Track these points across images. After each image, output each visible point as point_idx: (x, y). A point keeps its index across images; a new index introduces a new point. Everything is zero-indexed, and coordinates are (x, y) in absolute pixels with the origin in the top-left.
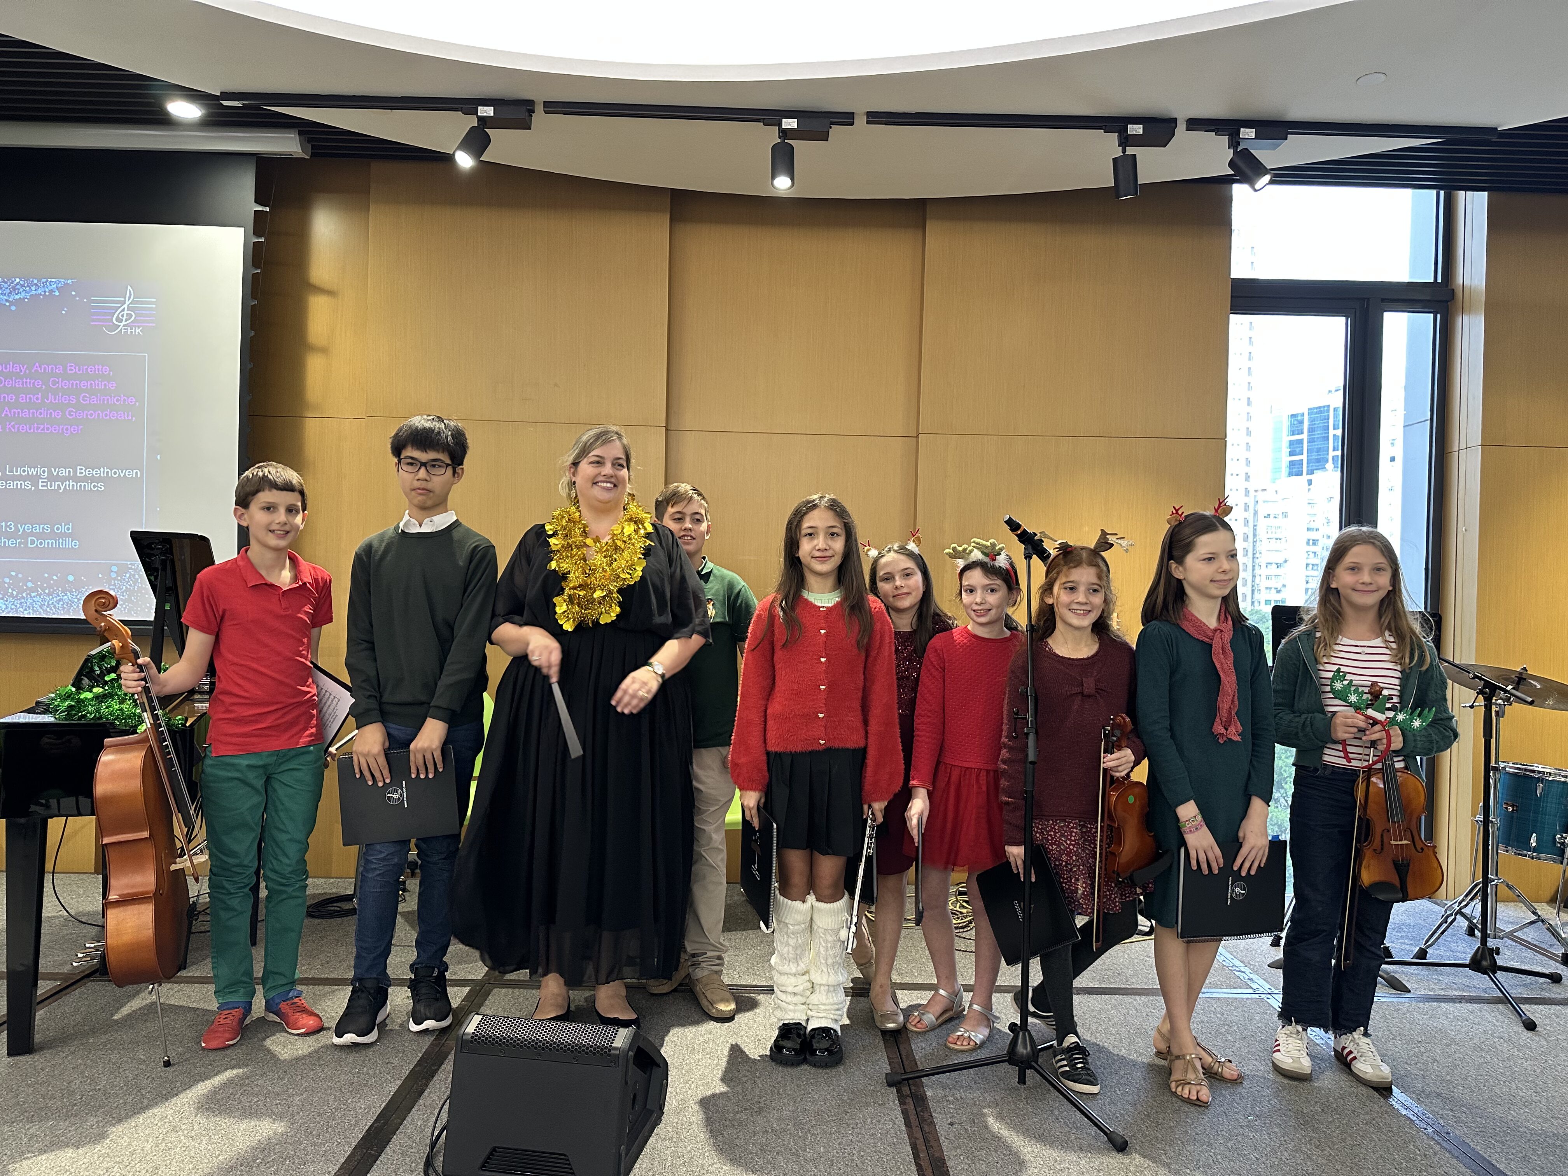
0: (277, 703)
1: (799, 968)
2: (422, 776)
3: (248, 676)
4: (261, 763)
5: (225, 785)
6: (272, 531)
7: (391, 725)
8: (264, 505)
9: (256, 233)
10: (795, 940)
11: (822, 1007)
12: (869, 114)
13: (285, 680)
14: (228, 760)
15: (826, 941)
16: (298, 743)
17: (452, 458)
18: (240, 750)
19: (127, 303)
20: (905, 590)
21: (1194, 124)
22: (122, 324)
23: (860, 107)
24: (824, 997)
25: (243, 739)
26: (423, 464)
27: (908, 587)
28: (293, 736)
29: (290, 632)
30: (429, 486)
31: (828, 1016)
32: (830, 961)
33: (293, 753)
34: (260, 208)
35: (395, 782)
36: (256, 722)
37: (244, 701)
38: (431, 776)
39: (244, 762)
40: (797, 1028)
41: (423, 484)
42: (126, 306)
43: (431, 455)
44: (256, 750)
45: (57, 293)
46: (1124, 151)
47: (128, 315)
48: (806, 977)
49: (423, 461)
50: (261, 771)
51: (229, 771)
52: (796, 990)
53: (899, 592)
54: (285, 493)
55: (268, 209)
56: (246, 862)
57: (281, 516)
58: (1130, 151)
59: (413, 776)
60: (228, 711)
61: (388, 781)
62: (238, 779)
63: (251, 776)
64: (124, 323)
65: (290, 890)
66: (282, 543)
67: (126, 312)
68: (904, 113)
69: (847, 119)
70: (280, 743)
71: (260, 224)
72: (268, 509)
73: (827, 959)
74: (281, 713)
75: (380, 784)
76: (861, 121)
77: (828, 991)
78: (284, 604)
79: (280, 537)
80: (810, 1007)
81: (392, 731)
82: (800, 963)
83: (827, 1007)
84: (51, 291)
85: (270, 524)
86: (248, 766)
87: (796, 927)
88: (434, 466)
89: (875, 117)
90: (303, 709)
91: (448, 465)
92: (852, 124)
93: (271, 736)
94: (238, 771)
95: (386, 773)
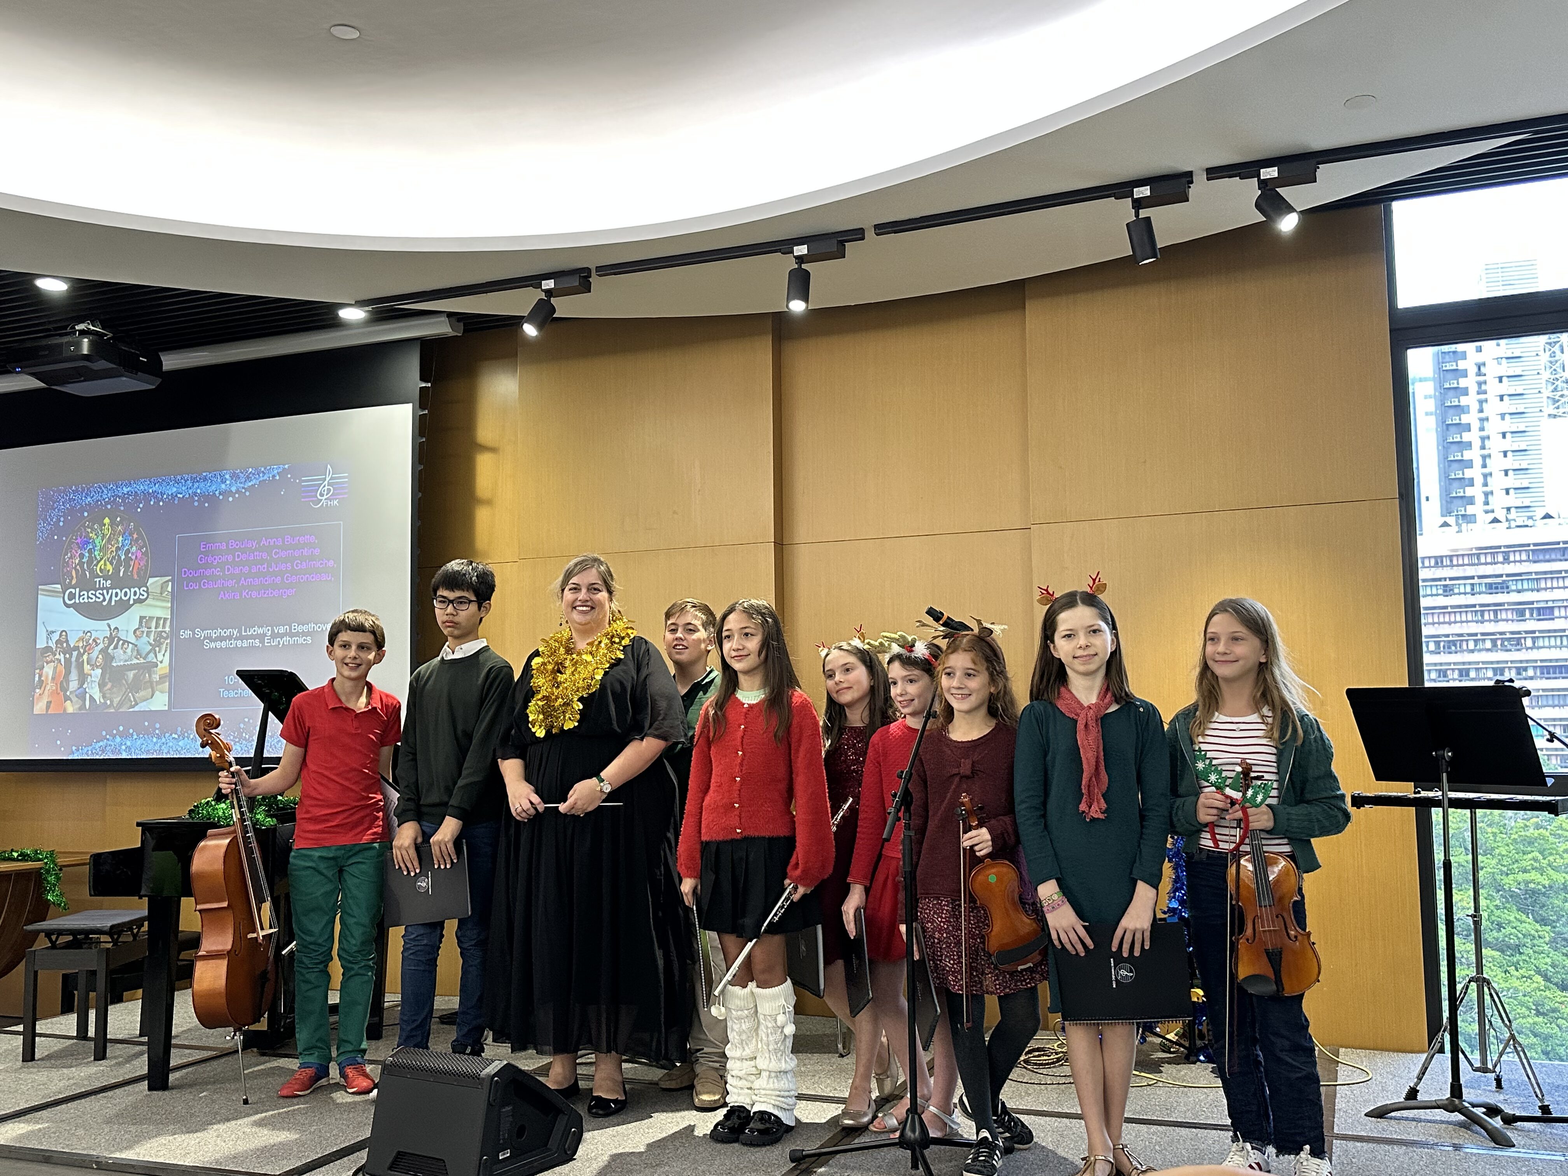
0: (343, 805)
1: (744, 1053)
2: (442, 867)
3: (323, 782)
4: (331, 855)
5: (304, 873)
6: (347, 664)
7: (424, 823)
8: (341, 643)
9: (422, 407)
10: (738, 1026)
11: (763, 1092)
12: (877, 227)
13: (351, 786)
14: (303, 852)
15: (767, 1028)
16: (361, 840)
17: (477, 594)
18: (315, 844)
19: (327, 479)
20: (845, 685)
21: (1214, 173)
22: (323, 498)
23: (868, 222)
24: (765, 1082)
25: (317, 835)
26: (451, 602)
27: (848, 681)
28: (358, 834)
29: (359, 748)
30: (456, 619)
31: (768, 1101)
32: (771, 1047)
33: (357, 848)
34: (424, 385)
35: (423, 873)
36: (328, 821)
37: (320, 803)
38: (448, 866)
39: (317, 854)
40: (740, 1111)
41: (451, 618)
42: (326, 482)
43: (458, 594)
44: (327, 845)
45: (277, 478)
46: (1137, 215)
47: (329, 490)
48: (752, 1063)
49: (451, 599)
50: (332, 862)
51: (305, 861)
52: (740, 1074)
53: (840, 687)
54: (356, 633)
55: (429, 385)
56: (320, 941)
57: (352, 652)
58: (1143, 213)
59: (436, 867)
60: (307, 812)
61: (418, 871)
62: (314, 868)
63: (322, 866)
64: (325, 497)
65: (356, 967)
66: (354, 674)
67: (326, 487)
68: (909, 220)
69: (858, 234)
70: (346, 839)
71: (424, 400)
72: (345, 646)
73: (768, 1045)
74: (347, 813)
75: (412, 874)
76: (870, 234)
77: (769, 1077)
78: (355, 724)
79: (352, 669)
80: (756, 1092)
81: (424, 828)
82: (746, 1048)
83: (768, 1092)
84: (274, 476)
85: (344, 658)
86: (320, 857)
87: (740, 1013)
88: (461, 603)
89: (882, 229)
90: (368, 811)
91: (470, 601)
92: (863, 239)
93: (338, 833)
94: (313, 861)
95: (416, 864)
